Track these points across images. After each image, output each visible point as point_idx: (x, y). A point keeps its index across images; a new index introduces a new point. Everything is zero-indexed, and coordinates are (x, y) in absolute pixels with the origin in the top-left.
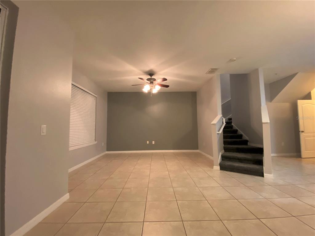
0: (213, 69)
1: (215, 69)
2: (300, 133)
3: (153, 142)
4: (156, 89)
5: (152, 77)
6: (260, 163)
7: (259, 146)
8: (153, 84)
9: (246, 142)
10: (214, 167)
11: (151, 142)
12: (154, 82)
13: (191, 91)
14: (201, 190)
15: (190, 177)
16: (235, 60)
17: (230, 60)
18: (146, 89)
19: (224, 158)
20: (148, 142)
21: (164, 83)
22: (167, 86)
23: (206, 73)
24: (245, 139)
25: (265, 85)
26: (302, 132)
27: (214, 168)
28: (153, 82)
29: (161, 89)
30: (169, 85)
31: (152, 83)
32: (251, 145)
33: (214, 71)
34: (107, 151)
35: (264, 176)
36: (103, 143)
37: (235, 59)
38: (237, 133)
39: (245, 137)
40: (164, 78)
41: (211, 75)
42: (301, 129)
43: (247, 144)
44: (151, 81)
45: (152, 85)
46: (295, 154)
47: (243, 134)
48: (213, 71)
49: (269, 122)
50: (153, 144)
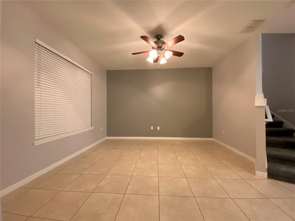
0: (256, 21)
1: (259, 21)
3: (158, 128)
10: (257, 171)
11: (155, 128)
12: (163, 46)
20: (152, 128)
22: (181, 55)
23: (241, 32)
27: (256, 174)
28: (161, 47)
30: (183, 52)
31: (159, 48)
34: (107, 136)
36: (102, 128)
39: (289, 125)
44: (160, 45)
45: (160, 51)
50: (158, 129)
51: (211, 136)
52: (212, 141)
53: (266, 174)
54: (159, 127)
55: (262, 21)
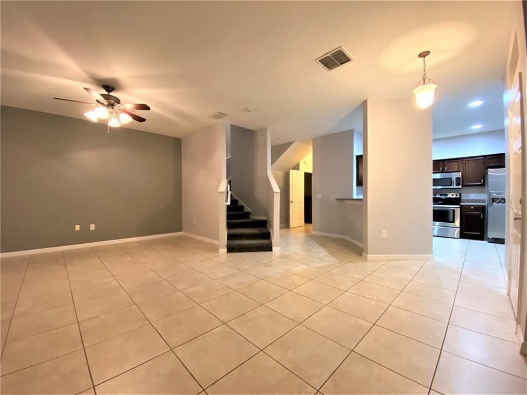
0: (221, 113)
1: (224, 114)
2: (290, 203)
3: (92, 227)
4: (120, 120)
5: (111, 94)
6: (267, 236)
7: (263, 218)
8: (113, 108)
9: (247, 215)
10: (220, 250)
11: (85, 228)
12: (117, 106)
13: (176, 136)
14: (222, 282)
15: (194, 271)
16: (251, 111)
17: (246, 109)
18: (97, 114)
19: (230, 237)
20: (77, 228)
21: (141, 113)
22: (141, 120)
23: (209, 117)
24: (248, 211)
25: (272, 147)
26: (292, 202)
27: (219, 252)
28: (113, 105)
29: (130, 123)
30: (145, 118)
31: (111, 105)
32: (254, 217)
33: (221, 117)
35: (273, 250)
37: (251, 109)
38: (237, 204)
39: (247, 209)
40: (145, 105)
41: (214, 121)
42: (291, 199)
43: (248, 217)
44: (112, 102)
45: (111, 110)
46: (284, 225)
47: (244, 204)
48: (220, 115)
49: (279, 191)
50: (91, 229)
51: (180, 230)
52: (181, 236)
53: (226, 249)
54: (94, 225)
55: (226, 115)
